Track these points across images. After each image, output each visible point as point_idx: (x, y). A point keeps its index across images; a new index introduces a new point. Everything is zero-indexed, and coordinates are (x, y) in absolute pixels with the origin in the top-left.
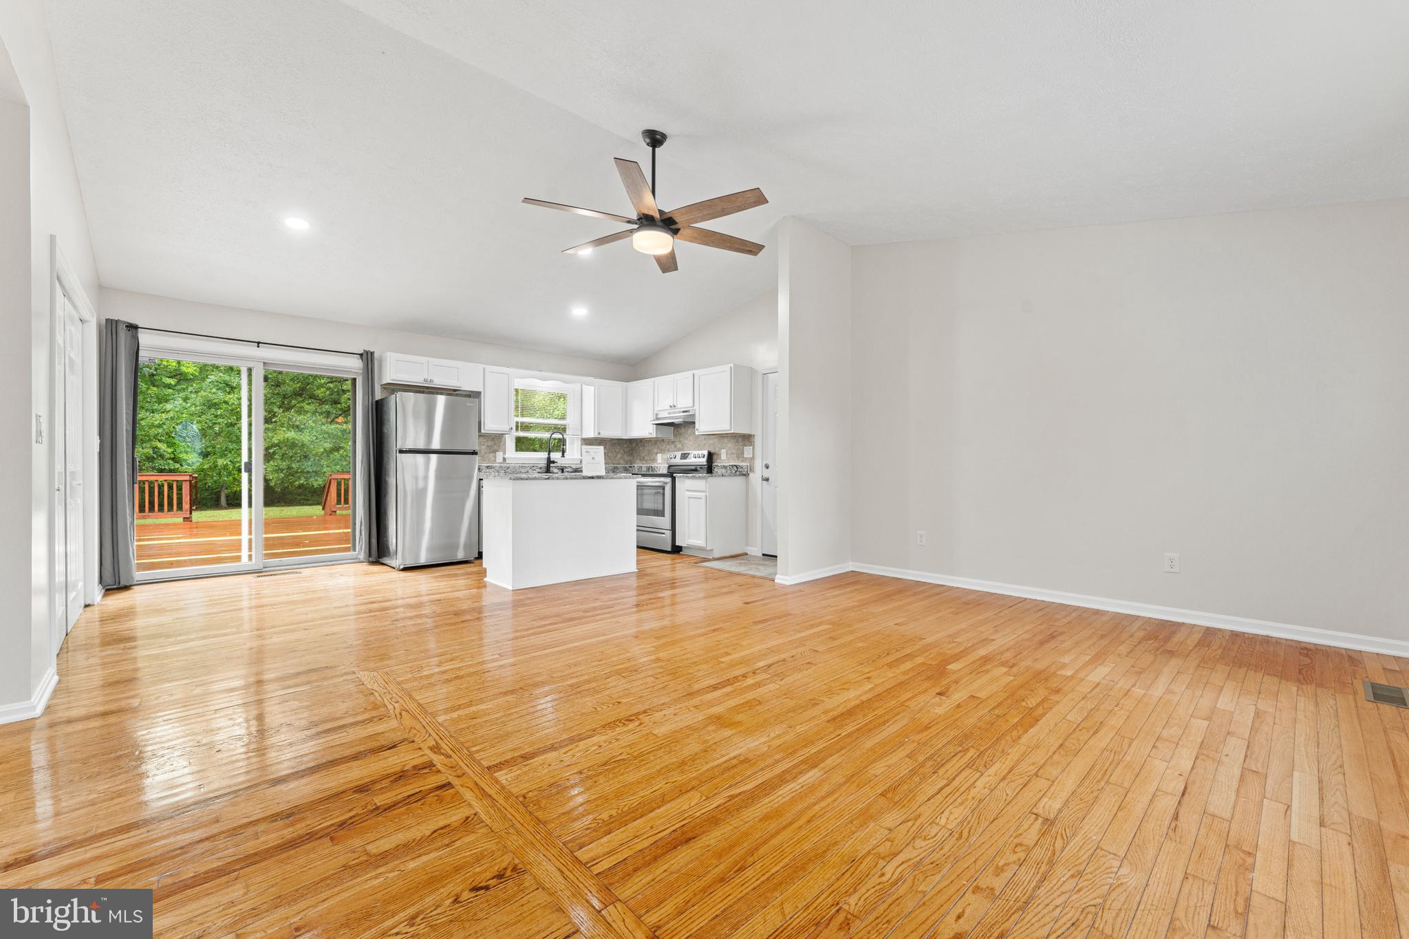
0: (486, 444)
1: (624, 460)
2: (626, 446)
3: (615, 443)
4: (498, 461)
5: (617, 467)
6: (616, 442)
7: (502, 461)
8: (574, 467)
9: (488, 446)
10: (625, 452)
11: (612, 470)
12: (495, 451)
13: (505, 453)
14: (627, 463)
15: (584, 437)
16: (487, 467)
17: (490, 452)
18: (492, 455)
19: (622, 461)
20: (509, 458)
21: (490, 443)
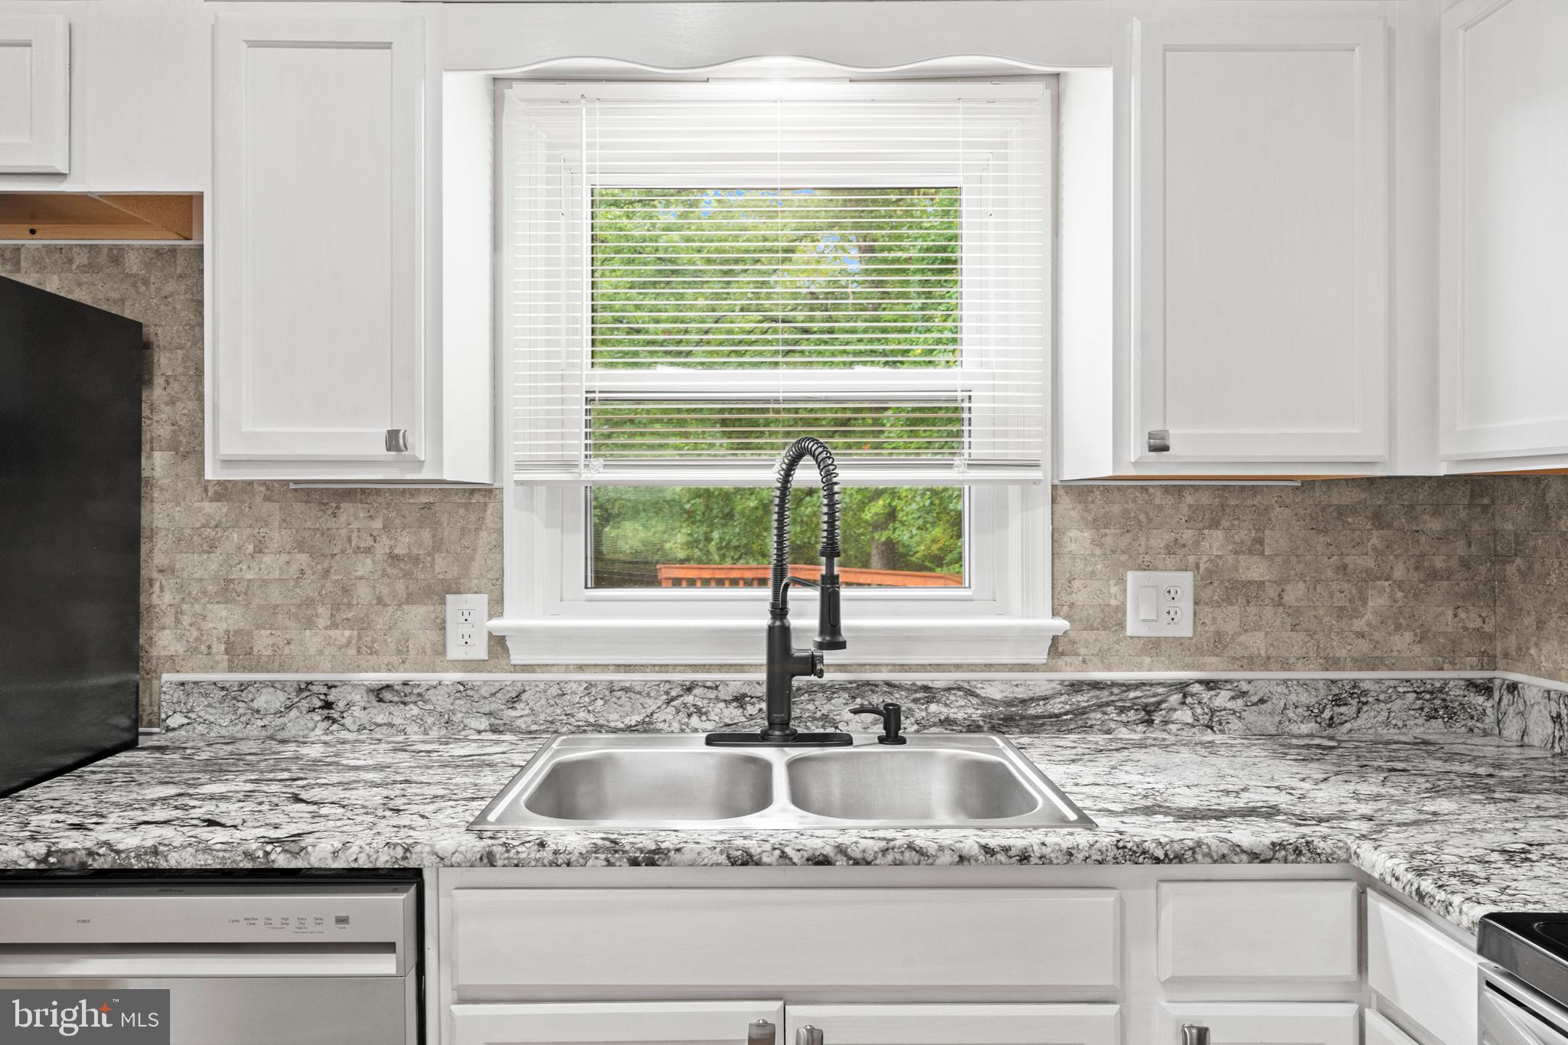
0: (381, 550)
1: (1422, 638)
2: (1435, 525)
3: (1342, 512)
4: (454, 652)
5: (1357, 694)
6: (1348, 497)
7: (480, 651)
8: (995, 693)
9: (393, 558)
10: (1434, 575)
11: (1313, 713)
12: (440, 592)
13: (497, 606)
14: (1449, 655)
15: (1072, 471)
16: (379, 693)
17: (410, 599)
18: (418, 613)
19: (1402, 642)
20: (525, 633)
21: (404, 543)
